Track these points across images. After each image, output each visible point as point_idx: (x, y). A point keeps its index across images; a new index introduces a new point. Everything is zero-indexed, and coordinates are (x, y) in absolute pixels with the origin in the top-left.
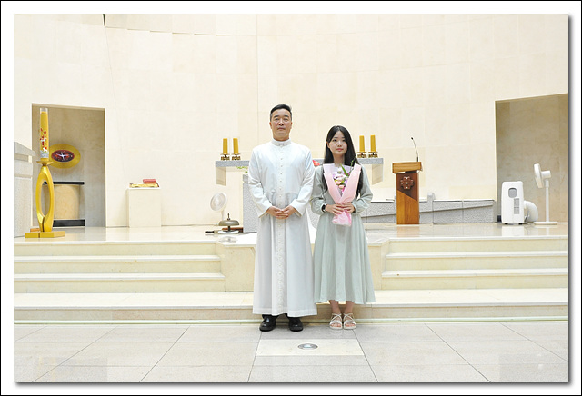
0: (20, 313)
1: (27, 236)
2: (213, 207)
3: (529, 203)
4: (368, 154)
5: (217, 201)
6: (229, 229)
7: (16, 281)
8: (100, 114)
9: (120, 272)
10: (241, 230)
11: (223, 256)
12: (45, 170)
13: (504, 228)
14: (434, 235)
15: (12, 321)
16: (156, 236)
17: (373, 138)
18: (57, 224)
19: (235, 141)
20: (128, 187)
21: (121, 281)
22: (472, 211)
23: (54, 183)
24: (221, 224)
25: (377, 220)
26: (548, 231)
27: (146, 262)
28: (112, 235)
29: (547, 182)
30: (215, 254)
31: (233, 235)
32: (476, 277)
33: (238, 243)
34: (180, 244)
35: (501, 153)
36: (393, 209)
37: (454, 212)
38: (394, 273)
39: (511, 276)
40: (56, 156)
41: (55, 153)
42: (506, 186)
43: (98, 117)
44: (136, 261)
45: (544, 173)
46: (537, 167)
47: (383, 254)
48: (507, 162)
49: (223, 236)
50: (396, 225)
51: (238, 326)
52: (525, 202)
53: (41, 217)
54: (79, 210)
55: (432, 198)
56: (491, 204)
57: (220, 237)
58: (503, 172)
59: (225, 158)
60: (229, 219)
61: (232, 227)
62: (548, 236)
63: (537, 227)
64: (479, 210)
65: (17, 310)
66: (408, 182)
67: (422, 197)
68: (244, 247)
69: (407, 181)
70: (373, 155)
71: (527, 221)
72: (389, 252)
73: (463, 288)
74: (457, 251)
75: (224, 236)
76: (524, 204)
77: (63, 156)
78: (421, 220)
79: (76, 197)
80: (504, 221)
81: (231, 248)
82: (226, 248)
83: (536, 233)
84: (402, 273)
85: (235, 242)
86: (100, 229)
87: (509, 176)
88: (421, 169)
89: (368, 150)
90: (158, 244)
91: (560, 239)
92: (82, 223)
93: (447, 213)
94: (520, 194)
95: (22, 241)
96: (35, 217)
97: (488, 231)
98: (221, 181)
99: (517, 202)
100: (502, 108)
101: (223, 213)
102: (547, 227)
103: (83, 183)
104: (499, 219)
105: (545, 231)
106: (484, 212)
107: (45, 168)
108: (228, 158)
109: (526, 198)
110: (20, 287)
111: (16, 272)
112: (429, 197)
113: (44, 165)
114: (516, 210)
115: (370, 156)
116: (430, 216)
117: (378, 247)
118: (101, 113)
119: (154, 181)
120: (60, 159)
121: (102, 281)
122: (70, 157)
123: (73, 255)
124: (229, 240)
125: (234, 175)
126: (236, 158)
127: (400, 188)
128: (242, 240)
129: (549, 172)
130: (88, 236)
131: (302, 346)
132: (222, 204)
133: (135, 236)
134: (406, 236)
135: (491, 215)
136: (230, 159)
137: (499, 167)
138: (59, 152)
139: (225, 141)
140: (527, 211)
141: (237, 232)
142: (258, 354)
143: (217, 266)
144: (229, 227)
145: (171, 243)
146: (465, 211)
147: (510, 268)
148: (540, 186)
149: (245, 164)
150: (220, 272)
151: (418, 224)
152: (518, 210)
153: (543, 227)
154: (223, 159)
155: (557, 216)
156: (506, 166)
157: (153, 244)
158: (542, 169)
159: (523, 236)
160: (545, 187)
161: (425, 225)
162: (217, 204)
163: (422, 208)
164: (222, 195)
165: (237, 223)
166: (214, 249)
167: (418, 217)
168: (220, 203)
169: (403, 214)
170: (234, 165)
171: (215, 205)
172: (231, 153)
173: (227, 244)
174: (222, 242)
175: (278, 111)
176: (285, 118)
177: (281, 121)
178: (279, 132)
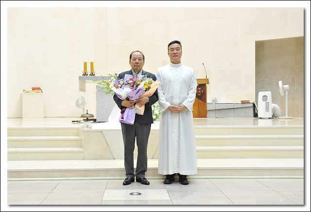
2: (78, 105)
3: (276, 105)
5: (80, 102)
6: (87, 120)
9: (15, 147)
10: (95, 120)
11: (83, 137)
13: (260, 120)
14: (216, 124)
16: (40, 124)
19: (92, 64)
20: (22, 92)
21: (16, 153)
22: (240, 110)
24: (82, 116)
26: (287, 122)
27: (33, 140)
29: (287, 92)
30: (78, 135)
31: (90, 123)
32: (241, 151)
33: (93, 128)
34: (55, 129)
35: (258, 73)
37: (228, 110)
42: (261, 94)
44: (26, 140)
45: (285, 86)
46: (280, 83)
48: (262, 80)
51: (92, 181)
52: (273, 104)
55: (214, 101)
57: (82, 125)
58: (259, 86)
59: (85, 74)
60: (87, 114)
61: (89, 119)
62: (287, 125)
63: (280, 120)
64: (244, 109)
66: (200, 91)
67: (209, 100)
68: (96, 131)
71: (274, 116)
73: (233, 157)
75: (84, 124)
76: (272, 105)
78: (208, 116)
80: (259, 116)
81: (88, 131)
82: (85, 132)
83: (279, 123)
85: (91, 128)
87: (263, 88)
88: (208, 83)
90: (41, 129)
91: (294, 128)
93: (224, 111)
94: (269, 99)
98: (82, 89)
99: (267, 104)
100: (260, 46)
101: (84, 109)
102: (286, 120)
104: (256, 115)
105: (284, 122)
109: (273, 102)
112: (213, 100)
114: (267, 109)
116: (214, 112)
119: (39, 89)
124: (87, 127)
125: (91, 86)
126: (92, 74)
128: (95, 126)
129: (287, 86)
131: (131, 194)
132: (83, 103)
134: (198, 124)
135: (251, 112)
136: (88, 75)
137: (257, 83)
140: (274, 110)
141: (93, 121)
142: (104, 199)
143: (79, 143)
144: (87, 118)
145: (49, 129)
146: (236, 110)
147: (262, 145)
148: (282, 94)
149: (98, 79)
150: (81, 147)
151: (206, 117)
152: (268, 110)
153: (284, 120)
154: (84, 75)
155: (292, 114)
156: (261, 82)
157: (37, 129)
158: (284, 84)
159: (271, 126)
160: (285, 95)
161: (211, 119)
162: (80, 103)
163: (209, 107)
164: (83, 98)
165: (93, 116)
166: (78, 132)
167: (206, 113)
168: (82, 103)
169: (197, 111)
170: (91, 79)
171: (79, 104)
172: (89, 71)
173: (86, 129)
174: (83, 127)
175: (173, 45)
176: (178, 49)
177: (175, 51)
178: (174, 58)
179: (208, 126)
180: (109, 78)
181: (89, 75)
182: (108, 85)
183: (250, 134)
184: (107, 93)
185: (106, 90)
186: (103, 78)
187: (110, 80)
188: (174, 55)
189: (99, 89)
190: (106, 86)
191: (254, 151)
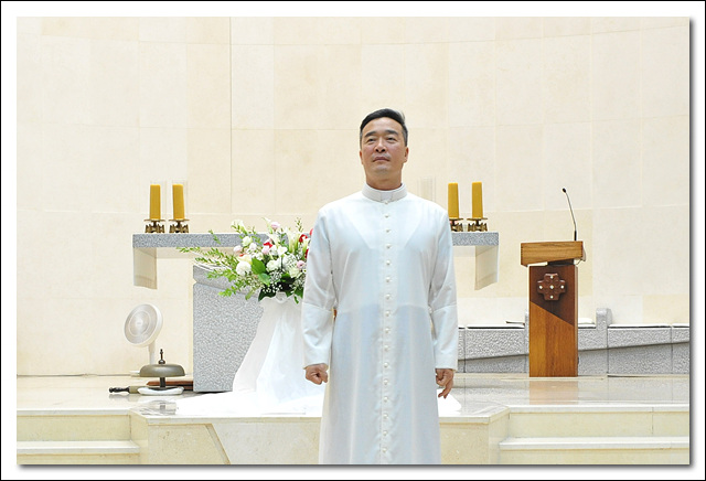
2: (131, 335)
4: (465, 223)
5: (139, 322)
6: (163, 385)
11: (145, 443)
14: (609, 399)
17: (477, 190)
19: (178, 192)
24: (145, 373)
25: (487, 366)
30: (129, 437)
31: (171, 397)
36: (521, 344)
37: (652, 350)
47: (492, 441)
49: (148, 399)
50: (526, 378)
55: (604, 318)
57: (142, 402)
59: (155, 227)
60: (162, 363)
61: (166, 380)
66: (554, 284)
67: (584, 317)
68: (192, 424)
69: (552, 281)
70: (478, 225)
72: (508, 435)
74: (653, 435)
75: (151, 399)
78: (581, 369)
81: (162, 424)
82: (152, 425)
85: (173, 412)
88: (581, 257)
89: (466, 213)
93: (638, 352)
98: (146, 279)
101: (152, 347)
108: (162, 229)
112: (599, 317)
115: (470, 227)
116: (602, 358)
117: (481, 425)
124: (162, 408)
125: (176, 269)
126: (179, 228)
127: (537, 297)
128: (188, 407)
132: (150, 328)
134: (548, 401)
141: (180, 390)
144: (163, 380)
149: (198, 242)
151: (575, 375)
154: (149, 229)
161: (590, 380)
162: (140, 328)
163: (584, 341)
164: (150, 309)
165: (180, 371)
166: (128, 427)
167: (575, 361)
168: (146, 327)
169: (543, 354)
170: (173, 244)
171: (134, 332)
172: (167, 218)
173: (155, 416)
174: (146, 411)
175: (374, 122)
176: (388, 136)
177: (380, 144)
178: (377, 166)
179: (582, 406)
180: (237, 239)
181: (167, 230)
182: (233, 263)
184: (227, 292)
185: (224, 281)
186: (216, 239)
187: (238, 248)
188: (375, 155)
189: (203, 279)
190: (223, 268)
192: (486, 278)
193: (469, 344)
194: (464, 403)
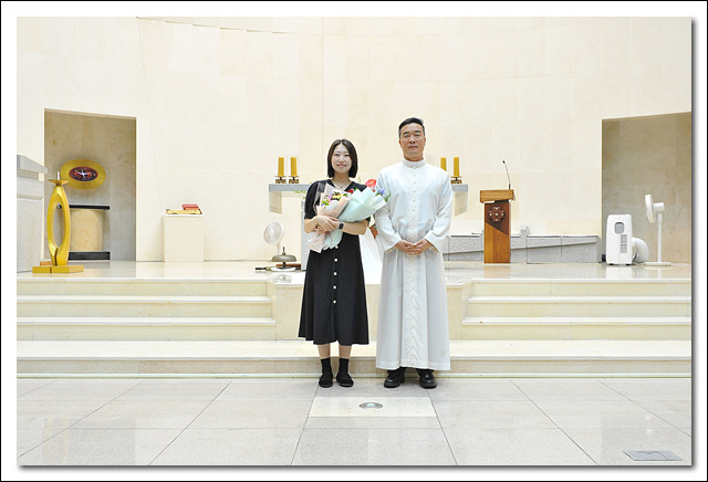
0: (24, 365)
1: (35, 271)
2: (267, 239)
3: (638, 240)
5: (272, 232)
6: (284, 266)
7: (19, 326)
8: (130, 125)
9: (150, 316)
10: (298, 267)
11: (274, 298)
12: (59, 191)
13: (609, 269)
14: (527, 276)
15: (15, 375)
16: (197, 273)
17: (456, 161)
18: (73, 256)
19: (293, 161)
20: (164, 213)
21: (150, 326)
22: (572, 248)
23: (71, 207)
24: (274, 260)
25: (461, 257)
26: (659, 273)
27: (183, 303)
28: (143, 271)
29: (660, 216)
30: (266, 295)
31: (289, 272)
32: (572, 325)
33: (293, 282)
34: (224, 282)
35: (607, 181)
36: (480, 245)
37: (551, 250)
38: (476, 320)
39: (613, 326)
40: (75, 174)
41: (73, 171)
42: (612, 219)
43: (128, 128)
44: (169, 303)
45: (656, 205)
46: (648, 198)
47: (464, 298)
48: (615, 192)
49: (276, 274)
50: (482, 264)
51: (290, 381)
52: (634, 239)
53: (53, 248)
54: (103, 240)
55: (525, 232)
56: (594, 240)
57: (274, 275)
58: (610, 204)
59: (281, 180)
60: (284, 254)
61: (287, 263)
62: (659, 279)
63: (647, 268)
64: (581, 248)
65: (20, 361)
66: (498, 213)
67: (514, 231)
68: (299, 288)
69: (497, 211)
70: (457, 181)
71: (636, 262)
72: (472, 296)
73: (557, 338)
74: (551, 295)
75: (278, 273)
76: (632, 241)
77: (84, 174)
78: (512, 259)
79: (100, 224)
80: (608, 261)
81: (284, 288)
82: (278, 288)
83: (644, 275)
84: (486, 320)
85: (289, 281)
86: (129, 263)
87: (617, 208)
88: (513, 198)
90: (197, 282)
91: (671, 283)
92: (106, 256)
93: (543, 250)
94: (628, 230)
95: (29, 277)
96: (47, 247)
97: (591, 273)
98: (276, 208)
99: (624, 239)
100: (611, 129)
101: (278, 245)
102: (659, 269)
103: (108, 208)
104: (604, 259)
105: (654, 273)
106: (587, 249)
107: (59, 189)
108: (284, 181)
109: (635, 235)
110: (25, 333)
111: (19, 314)
112: (522, 231)
113: (58, 185)
114: (623, 248)
116: (524, 253)
117: (458, 289)
118: (132, 123)
119: (196, 207)
120: (80, 178)
121: (128, 326)
122: (93, 175)
123: (93, 294)
124: (284, 279)
126: (294, 181)
127: (488, 220)
129: (662, 204)
130: (114, 272)
131: (363, 406)
132: (278, 235)
133: (172, 273)
134: (495, 276)
135: (594, 254)
137: (604, 198)
138: (79, 169)
139: (281, 161)
140: (636, 249)
141: (294, 269)
142: (312, 414)
143: (267, 310)
144: (284, 263)
145: (212, 282)
146: (565, 249)
147: (612, 316)
148: (651, 220)
149: (304, 188)
150: (271, 316)
151: (509, 262)
152: (626, 249)
153: (654, 269)
154: (278, 181)
155: (671, 256)
156: (613, 197)
157: (190, 282)
158: (655, 200)
159: (630, 279)
160: (657, 222)
161: (517, 264)
162: (272, 235)
163: (514, 244)
164: (278, 225)
165: (294, 259)
166: (265, 289)
167: (509, 255)
168: (275, 234)
169: (491, 250)
170: (291, 190)
171: (269, 237)
172: (287, 175)
173: (281, 283)
174: (275, 280)
175: (407, 126)
176: (416, 134)
177: (413, 139)
178: (410, 151)
179: (512, 279)
181: (287, 182)
183: (589, 295)
188: (410, 145)
191: (598, 326)
192: (461, 210)
193: (451, 245)
194: (449, 277)
